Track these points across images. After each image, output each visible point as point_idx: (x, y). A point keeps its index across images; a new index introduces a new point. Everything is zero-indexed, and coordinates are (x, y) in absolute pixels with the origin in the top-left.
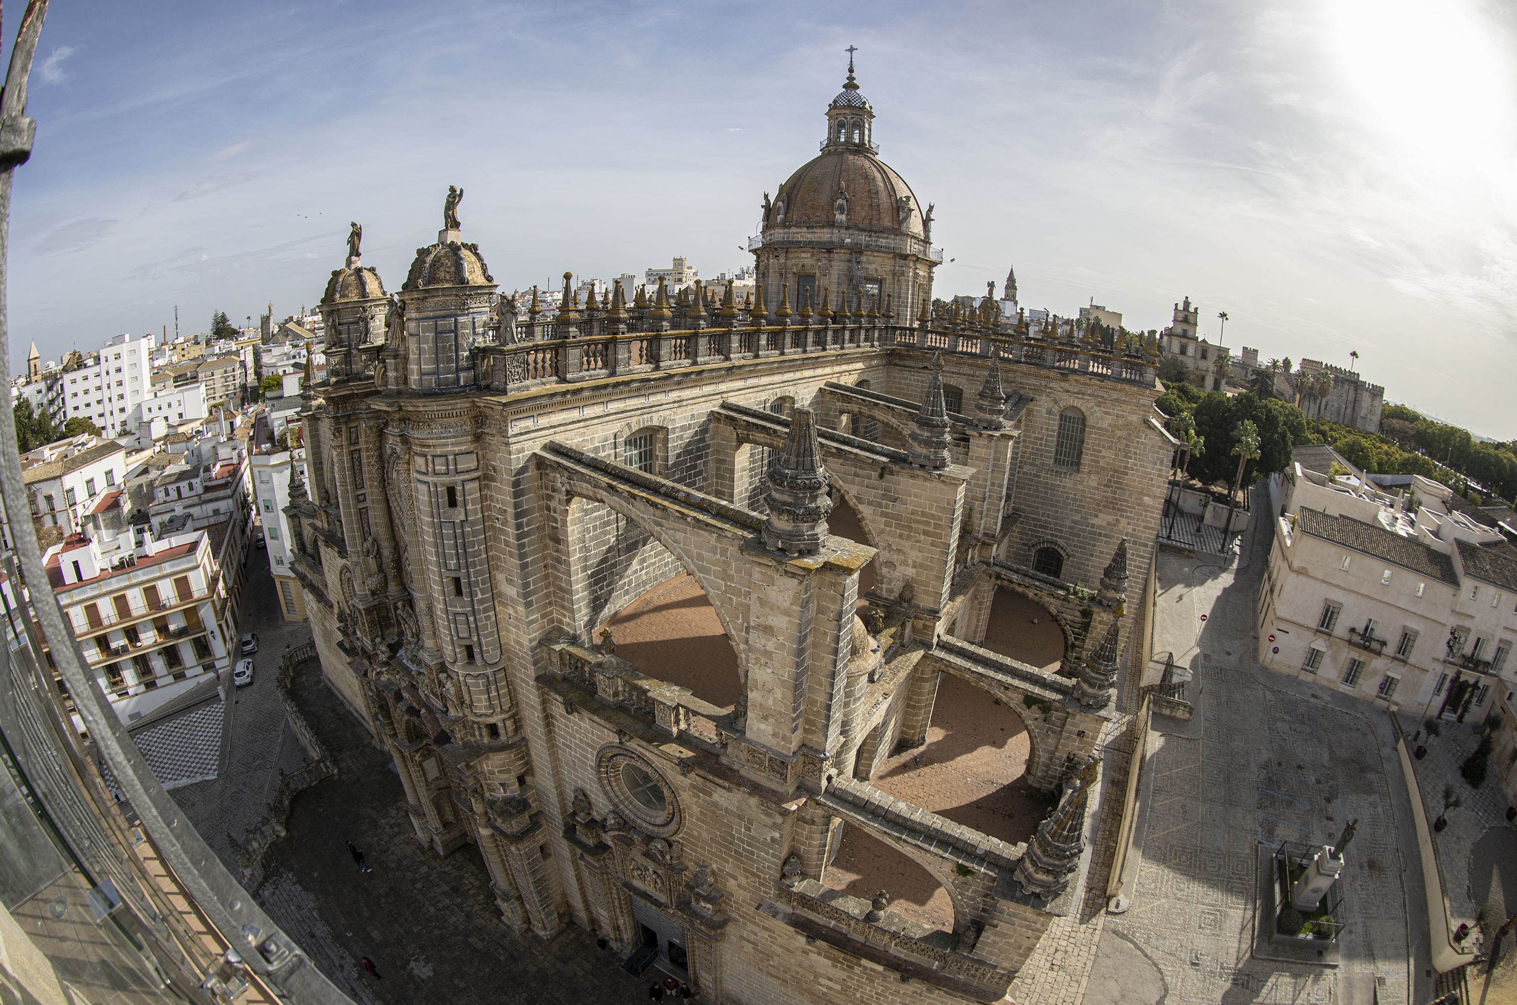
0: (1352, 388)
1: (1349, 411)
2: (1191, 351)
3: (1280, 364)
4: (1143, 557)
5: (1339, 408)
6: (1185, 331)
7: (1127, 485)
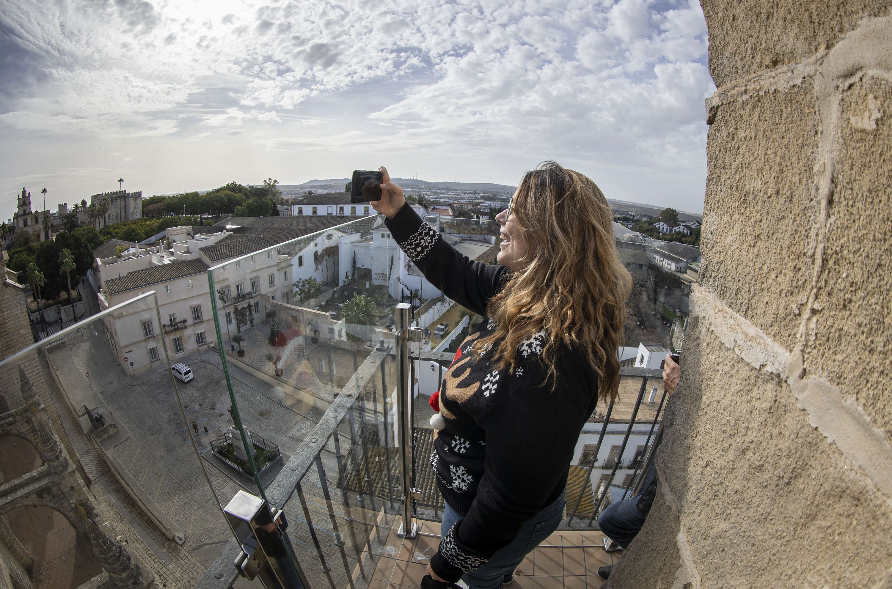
0: (122, 200)
1: (123, 213)
2: (29, 223)
3: (80, 204)
4: (37, 366)
5: (117, 215)
6: (24, 211)
7: (9, 329)
